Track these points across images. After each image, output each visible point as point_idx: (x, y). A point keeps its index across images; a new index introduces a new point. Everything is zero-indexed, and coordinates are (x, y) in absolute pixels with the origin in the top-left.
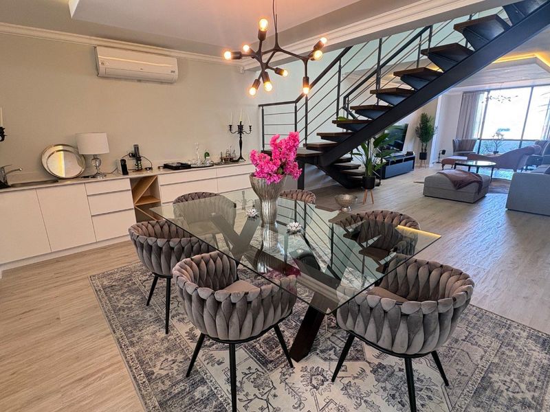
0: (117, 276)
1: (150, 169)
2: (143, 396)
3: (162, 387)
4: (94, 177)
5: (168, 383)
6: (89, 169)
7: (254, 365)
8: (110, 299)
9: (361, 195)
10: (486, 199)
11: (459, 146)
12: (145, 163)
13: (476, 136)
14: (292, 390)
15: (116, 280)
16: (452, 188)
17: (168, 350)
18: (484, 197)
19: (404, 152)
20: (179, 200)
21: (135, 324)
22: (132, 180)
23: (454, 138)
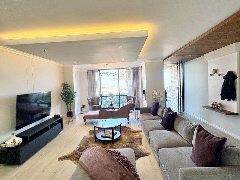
13: (98, 95)
23: (88, 97)
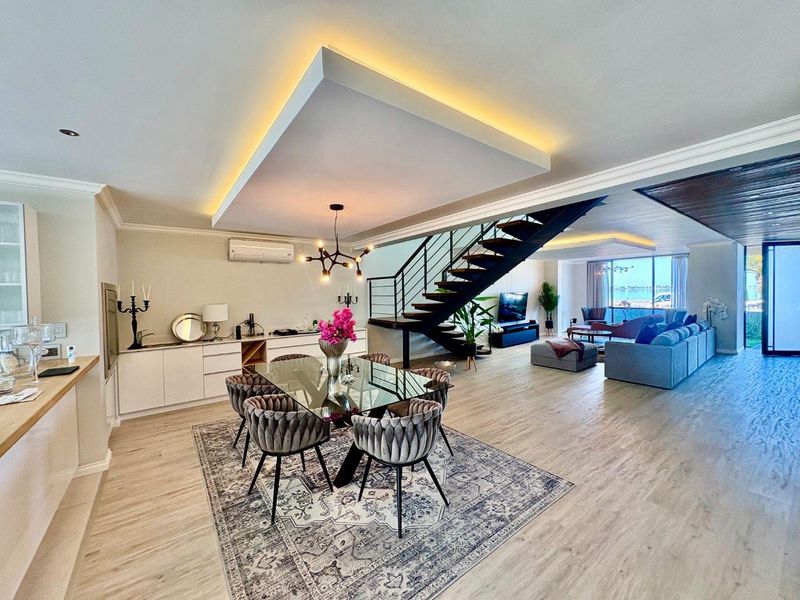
0: (215, 427)
1: (262, 334)
2: (212, 505)
3: (227, 499)
4: (211, 340)
5: (233, 497)
6: (209, 333)
7: (303, 489)
8: (204, 443)
9: (464, 365)
10: (595, 368)
11: (590, 314)
12: (257, 330)
13: (606, 304)
14: (325, 505)
15: (214, 429)
16: (554, 356)
17: (240, 478)
18: (594, 365)
19: (527, 321)
20: (277, 360)
21: (220, 461)
22: (243, 344)
23: (583, 307)
